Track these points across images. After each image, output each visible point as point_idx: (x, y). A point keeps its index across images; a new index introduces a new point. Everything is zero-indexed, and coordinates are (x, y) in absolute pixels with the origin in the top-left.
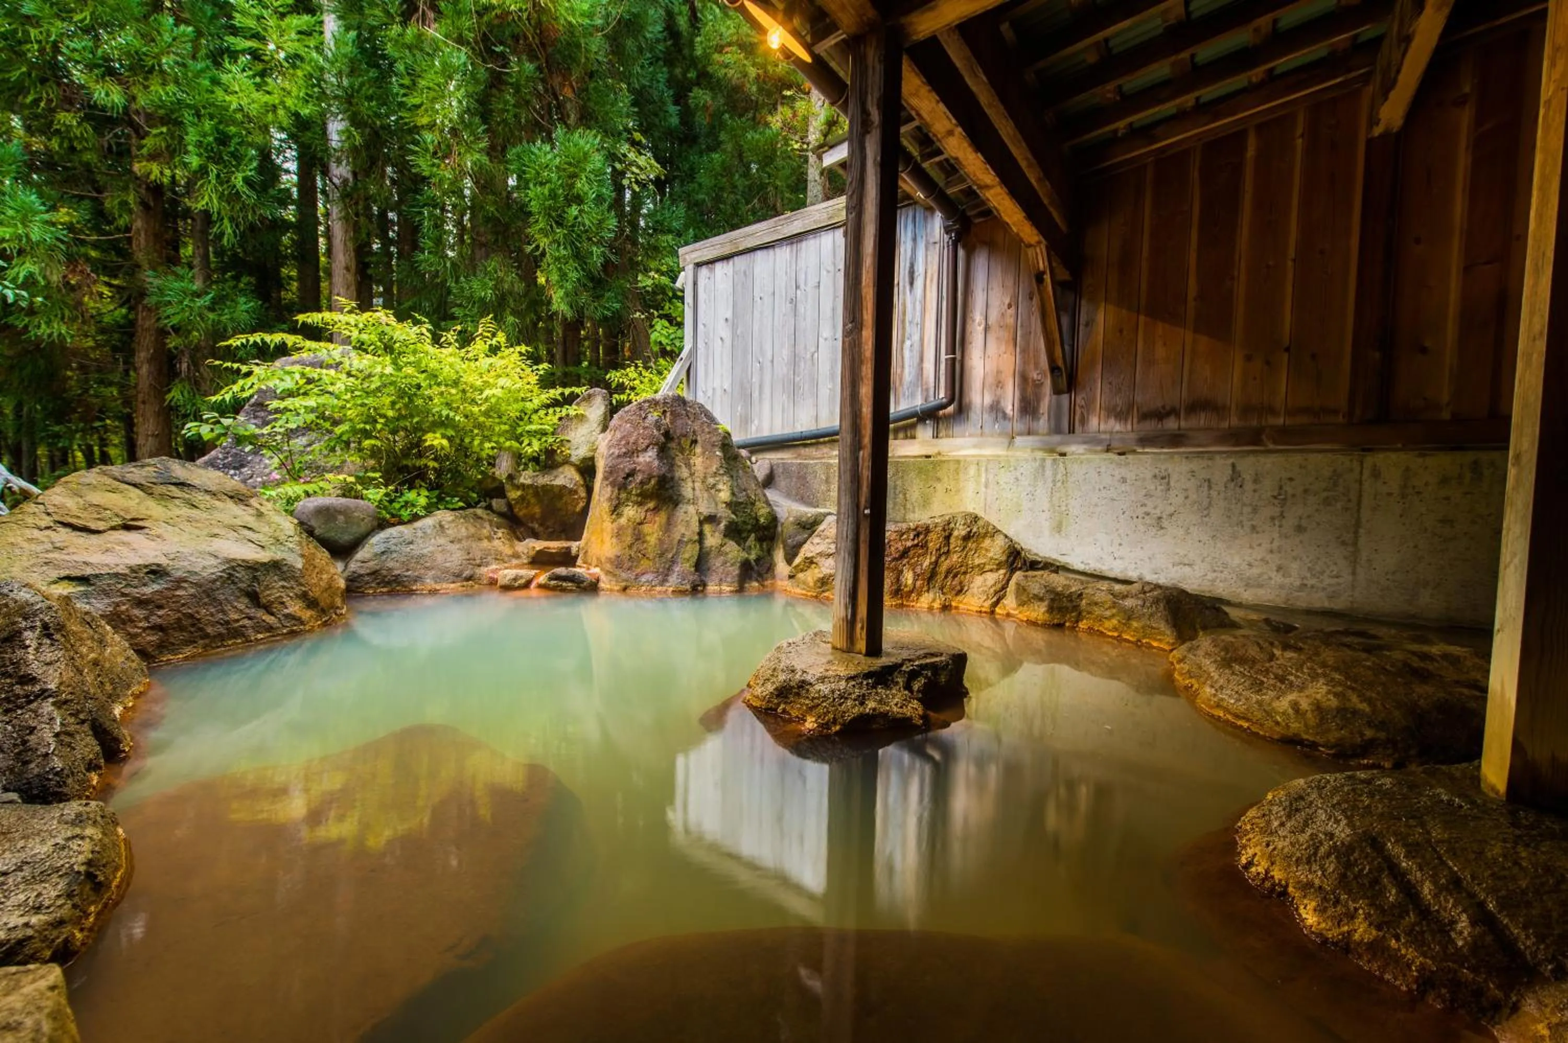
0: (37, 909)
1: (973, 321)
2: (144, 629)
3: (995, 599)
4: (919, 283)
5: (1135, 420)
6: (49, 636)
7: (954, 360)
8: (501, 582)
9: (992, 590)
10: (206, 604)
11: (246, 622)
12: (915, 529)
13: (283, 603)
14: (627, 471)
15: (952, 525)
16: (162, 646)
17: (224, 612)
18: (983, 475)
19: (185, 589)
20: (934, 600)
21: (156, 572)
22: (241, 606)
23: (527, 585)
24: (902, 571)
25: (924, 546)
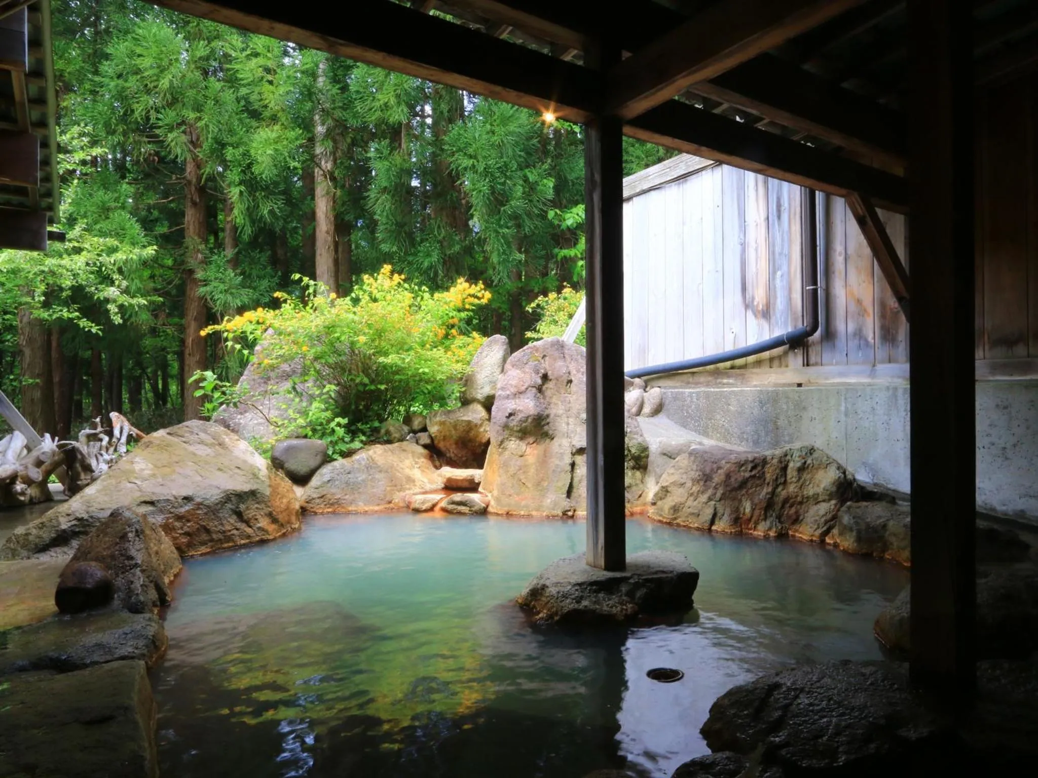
0: (137, 648)
1: (835, 251)
2: (181, 534)
3: (825, 528)
4: (785, 216)
5: (987, 347)
6: (138, 536)
7: (815, 291)
8: (413, 506)
9: (823, 520)
10: (212, 519)
11: (235, 532)
12: (752, 461)
13: (256, 519)
14: (509, 411)
15: (788, 457)
16: (190, 545)
17: (222, 524)
18: (843, 404)
19: (201, 509)
20: (770, 529)
21: (187, 499)
22: (232, 521)
23: (432, 509)
24: (740, 501)
25: (762, 476)
